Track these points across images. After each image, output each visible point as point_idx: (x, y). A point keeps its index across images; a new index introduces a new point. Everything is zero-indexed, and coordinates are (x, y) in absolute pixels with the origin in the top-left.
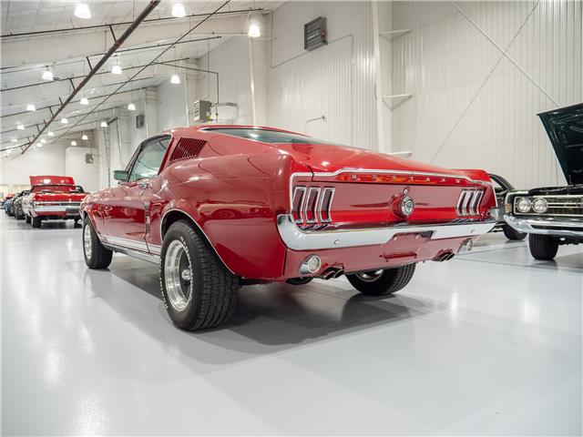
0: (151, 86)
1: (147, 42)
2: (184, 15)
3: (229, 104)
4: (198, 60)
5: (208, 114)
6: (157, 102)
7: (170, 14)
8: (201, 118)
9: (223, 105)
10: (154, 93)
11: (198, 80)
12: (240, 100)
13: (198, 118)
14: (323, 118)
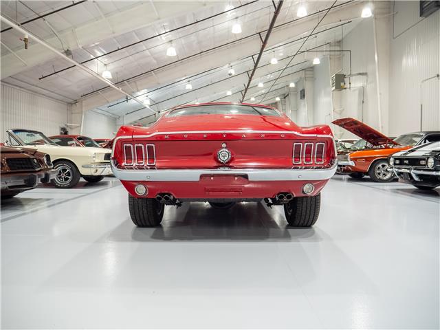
0: (308, 68)
1: (289, 38)
2: (306, 14)
3: (360, 74)
4: (339, 43)
5: (342, 84)
6: (313, 79)
7: (296, 16)
8: (336, 88)
9: (355, 75)
10: (311, 72)
11: (340, 59)
12: (369, 70)
13: (334, 88)
14: (438, 76)
